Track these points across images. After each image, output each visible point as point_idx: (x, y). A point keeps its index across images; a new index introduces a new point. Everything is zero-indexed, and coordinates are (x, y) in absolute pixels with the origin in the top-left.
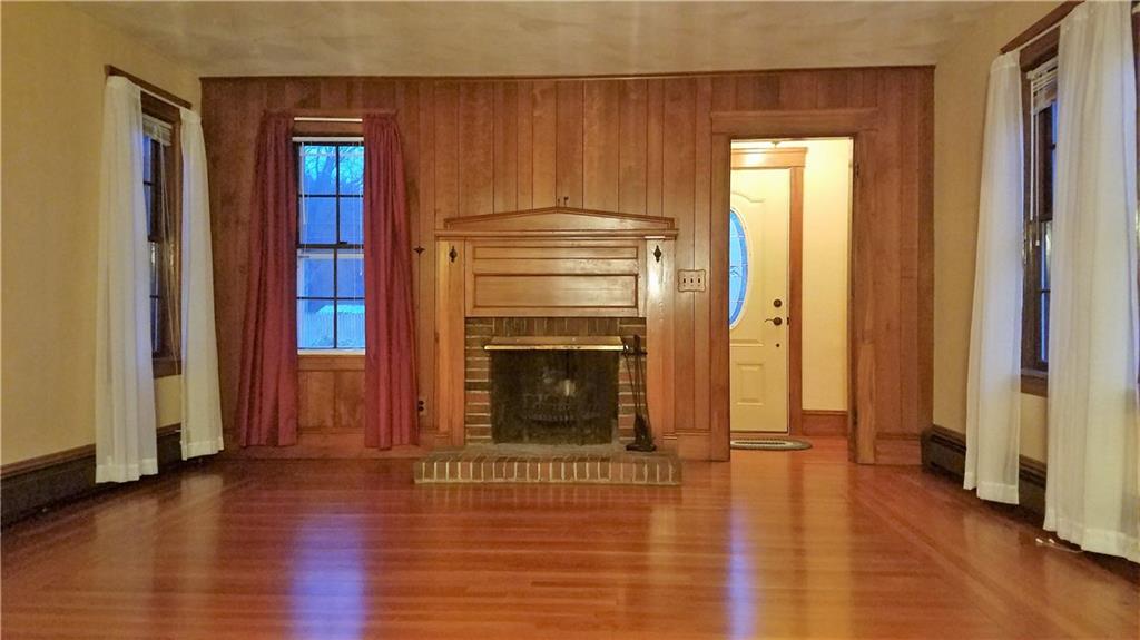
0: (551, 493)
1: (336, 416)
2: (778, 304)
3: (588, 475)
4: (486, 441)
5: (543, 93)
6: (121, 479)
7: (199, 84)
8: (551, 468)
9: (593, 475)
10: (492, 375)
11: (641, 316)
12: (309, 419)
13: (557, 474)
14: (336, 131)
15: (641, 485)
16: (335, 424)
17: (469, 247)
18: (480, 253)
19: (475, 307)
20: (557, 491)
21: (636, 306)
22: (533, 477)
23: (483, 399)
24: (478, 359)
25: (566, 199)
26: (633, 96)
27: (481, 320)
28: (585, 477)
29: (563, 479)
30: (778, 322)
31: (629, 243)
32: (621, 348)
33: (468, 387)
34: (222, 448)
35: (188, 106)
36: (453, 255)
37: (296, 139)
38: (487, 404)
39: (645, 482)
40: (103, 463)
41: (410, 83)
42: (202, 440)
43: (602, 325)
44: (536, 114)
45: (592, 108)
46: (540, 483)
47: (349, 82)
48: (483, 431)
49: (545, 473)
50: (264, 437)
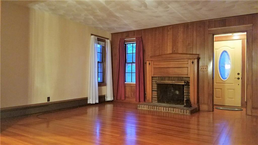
0: (162, 114)
1: (131, 95)
2: (238, 74)
3: (170, 111)
4: (156, 102)
5: (170, 29)
6: (91, 103)
7: (111, 34)
8: (162, 109)
9: (171, 111)
10: (158, 88)
11: (189, 77)
12: (127, 95)
13: (164, 110)
14: (132, 41)
15: (181, 114)
16: (131, 96)
17: (153, 62)
18: (155, 63)
19: (154, 74)
20: (164, 113)
21: (188, 75)
22: (159, 110)
23: (155, 94)
24: (155, 85)
25: (174, 51)
26: (190, 27)
27: (155, 77)
28: (169, 111)
29: (165, 111)
30: (239, 79)
31: (186, 60)
32: (184, 84)
33: (152, 91)
34: (113, 99)
35: (108, 39)
36: (149, 64)
37: (125, 43)
38: (156, 94)
39: (182, 113)
40: (89, 100)
41: (145, 30)
42: (109, 98)
43: (180, 79)
44: (168, 33)
45: (180, 30)
46: (160, 111)
47: (134, 31)
48: (155, 100)
49: (161, 109)
50: (120, 98)
